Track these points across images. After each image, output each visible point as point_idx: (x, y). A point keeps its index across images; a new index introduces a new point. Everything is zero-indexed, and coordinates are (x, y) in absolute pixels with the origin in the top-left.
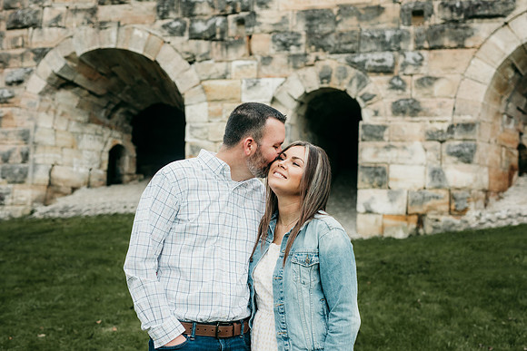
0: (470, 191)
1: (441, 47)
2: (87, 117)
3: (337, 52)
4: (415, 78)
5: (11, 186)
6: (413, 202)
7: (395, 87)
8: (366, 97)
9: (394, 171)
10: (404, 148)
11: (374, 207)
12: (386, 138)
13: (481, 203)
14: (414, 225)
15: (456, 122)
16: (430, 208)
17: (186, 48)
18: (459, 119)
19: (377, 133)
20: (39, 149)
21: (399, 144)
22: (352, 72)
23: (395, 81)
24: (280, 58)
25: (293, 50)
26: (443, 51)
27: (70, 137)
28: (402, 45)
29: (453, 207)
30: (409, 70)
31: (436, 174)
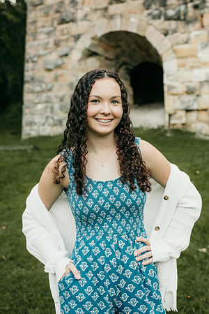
17: (162, 27)
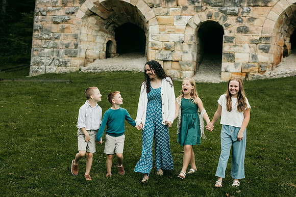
0: (267, 64)
1: (258, 6)
2: (99, 28)
3: (215, 6)
4: (247, 18)
5: (70, 58)
6: (244, 67)
7: (239, 21)
8: (227, 25)
9: (237, 55)
10: (241, 46)
11: (228, 70)
12: (234, 42)
13: (270, 69)
14: (245, 77)
15: (262, 36)
16: (251, 70)
18: (264, 35)
19: (230, 40)
20: (82, 42)
21: (240, 44)
22: (221, 14)
23: (239, 19)
24: (191, 8)
25: (196, 4)
26: (258, 7)
27: (93, 37)
28: (242, 4)
29: (260, 70)
30: (245, 15)
31: (254, 57)
